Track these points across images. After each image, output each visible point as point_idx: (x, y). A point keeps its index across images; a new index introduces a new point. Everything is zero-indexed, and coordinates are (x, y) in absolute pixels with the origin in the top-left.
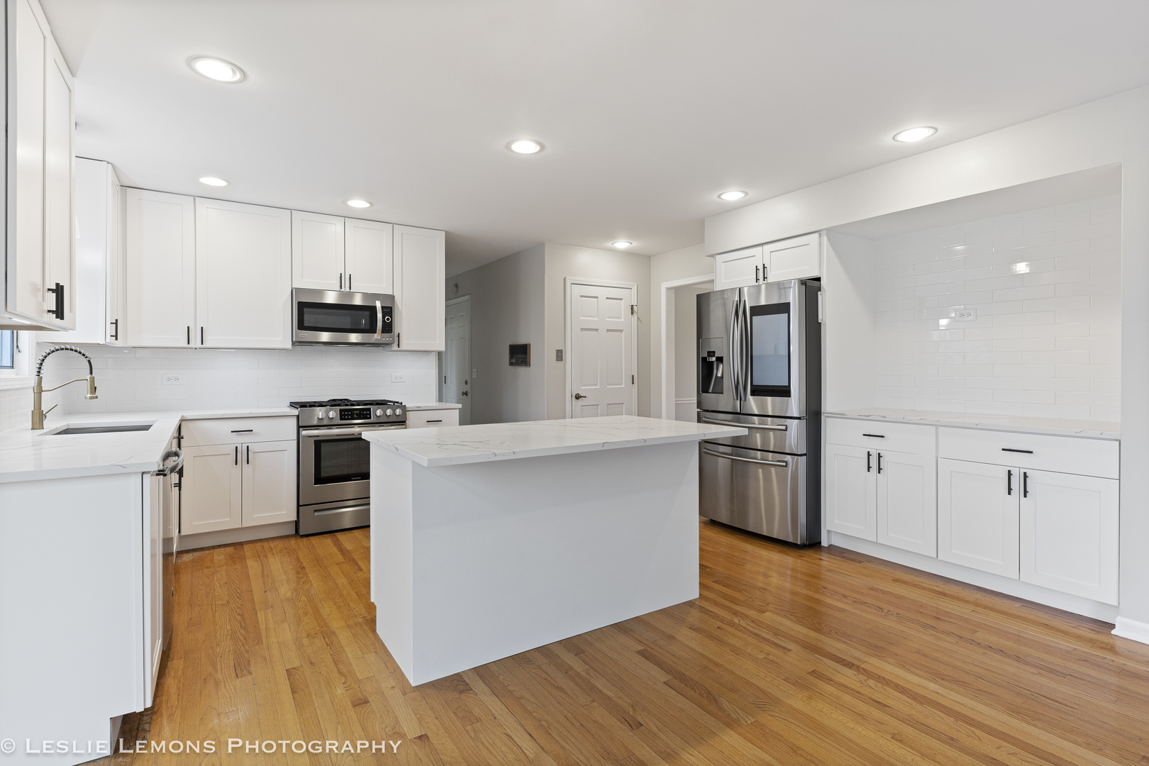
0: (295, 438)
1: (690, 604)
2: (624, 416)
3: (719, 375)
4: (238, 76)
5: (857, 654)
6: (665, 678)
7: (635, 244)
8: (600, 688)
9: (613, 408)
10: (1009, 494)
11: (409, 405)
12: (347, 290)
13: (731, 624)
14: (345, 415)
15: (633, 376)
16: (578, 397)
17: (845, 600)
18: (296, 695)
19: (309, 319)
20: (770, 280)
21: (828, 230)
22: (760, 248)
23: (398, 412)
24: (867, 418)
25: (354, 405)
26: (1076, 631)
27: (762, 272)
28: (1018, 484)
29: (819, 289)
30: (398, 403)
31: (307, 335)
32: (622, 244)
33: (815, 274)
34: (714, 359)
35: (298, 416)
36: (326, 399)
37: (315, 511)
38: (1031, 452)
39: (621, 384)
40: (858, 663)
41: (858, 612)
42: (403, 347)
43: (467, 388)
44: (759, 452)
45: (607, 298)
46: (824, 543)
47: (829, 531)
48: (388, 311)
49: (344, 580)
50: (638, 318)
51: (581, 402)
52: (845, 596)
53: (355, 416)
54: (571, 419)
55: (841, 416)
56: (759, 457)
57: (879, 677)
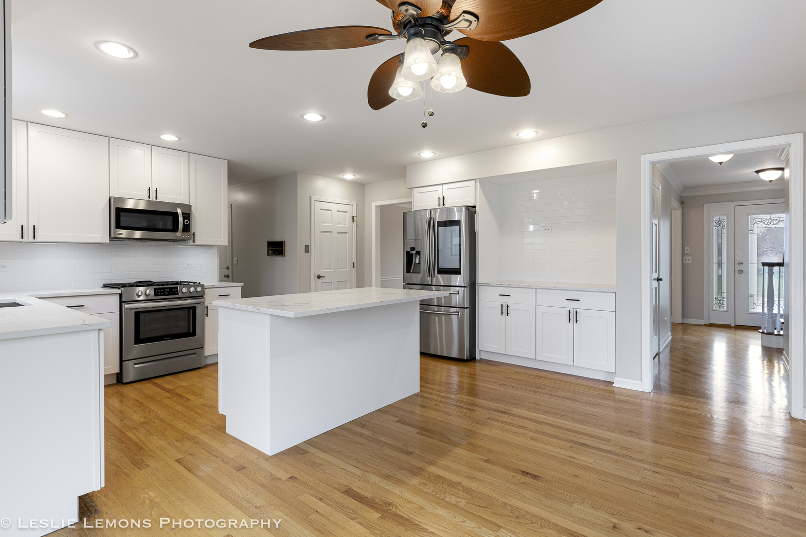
0: (118, 310)
1: (416, 395)
2: (348, 289)
3: (417, 262)
4: (132, 54)
5: (507, 408)
6: (418, 431)
7: (358, 176)
8: (383, 440)
9: (342, 284)
10: (569, 322)
11: (206, 284)
12: (154, 199)
13: (443, 402)
14: (158, 292)
15: (354, 263)
16: (319, 277)
17: (495, 384)
18: (193, 472)
19: (124, 221)
20: (447, 205)
21: (479, 179)
22: (441, 186)
23: (199, 289)
24: (501, 286)
25: (164, 285)
26: (598, 386)
27: (442, 200)
28: (573, 317)
29: (475, 212)
30: (196, 283)
31: (124, 233)
32: (349, 176)
33: (473, 204)
34: (414, 252)
35: (121, 295)
36: (133, 281)
37: (135, 364)
38: (579, 300)
39: (346, 268)
40: (508, 411)
41: (503, 389)
42: (197, 242)
43: (227, 272)
44: (436, 307)
45: (337, 211)
46: (478, 358)
47: (480, 351)
48: (187, 216)
49: (180, 407)
50: (357, 225)
51: (321, 280)
52: (495, 383)
53: (166, 293)
54: (314, 293)
55: (487, 285)
56: (436, 310)
57: (519, 416)
